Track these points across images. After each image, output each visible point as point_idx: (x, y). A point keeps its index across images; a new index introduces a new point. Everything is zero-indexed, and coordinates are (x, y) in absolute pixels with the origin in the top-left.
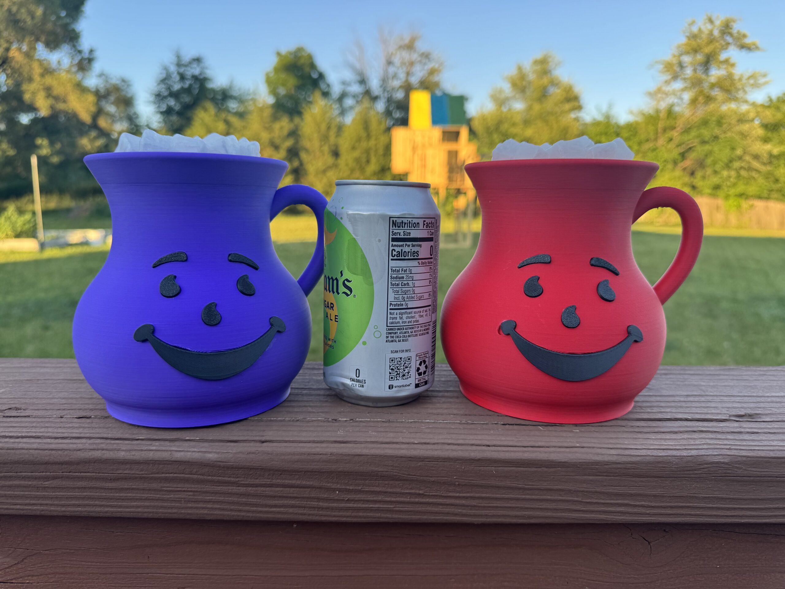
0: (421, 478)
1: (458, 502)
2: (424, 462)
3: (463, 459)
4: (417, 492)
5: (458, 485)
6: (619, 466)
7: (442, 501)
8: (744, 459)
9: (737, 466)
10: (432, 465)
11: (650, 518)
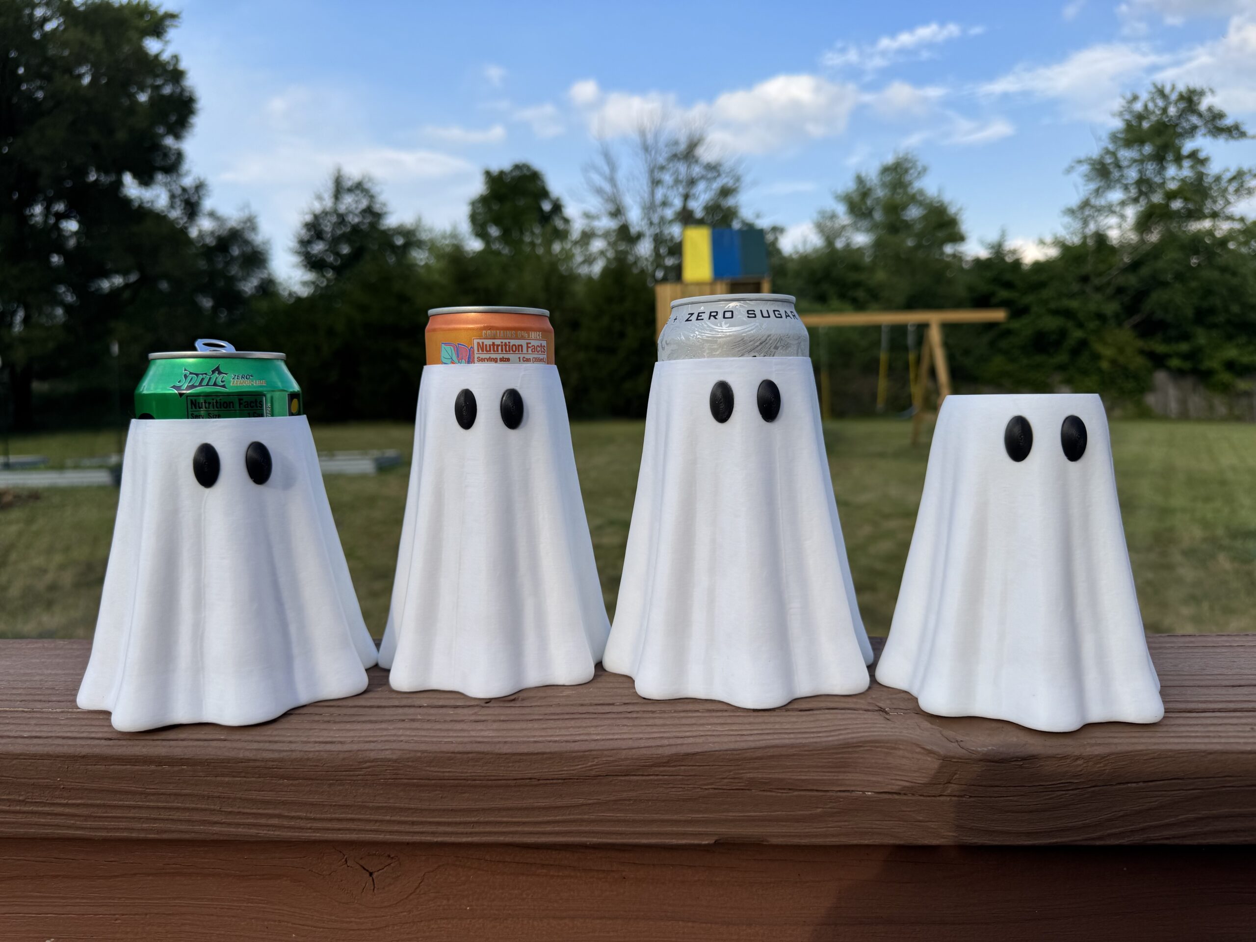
0: (18, 780)
1: (67, 810)
2: (18, 760)
3: (65, 756)
4: (17, 798)
5: (63, 788)
6: (258, 764)
7: (48, 809)
8: (419, 754)
9: (410, 764)
10: (29, 763)
11: (314, 835)
